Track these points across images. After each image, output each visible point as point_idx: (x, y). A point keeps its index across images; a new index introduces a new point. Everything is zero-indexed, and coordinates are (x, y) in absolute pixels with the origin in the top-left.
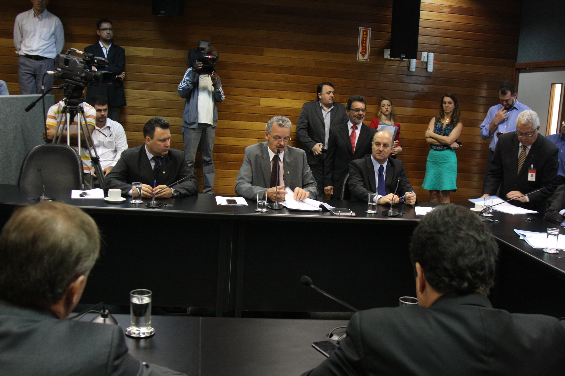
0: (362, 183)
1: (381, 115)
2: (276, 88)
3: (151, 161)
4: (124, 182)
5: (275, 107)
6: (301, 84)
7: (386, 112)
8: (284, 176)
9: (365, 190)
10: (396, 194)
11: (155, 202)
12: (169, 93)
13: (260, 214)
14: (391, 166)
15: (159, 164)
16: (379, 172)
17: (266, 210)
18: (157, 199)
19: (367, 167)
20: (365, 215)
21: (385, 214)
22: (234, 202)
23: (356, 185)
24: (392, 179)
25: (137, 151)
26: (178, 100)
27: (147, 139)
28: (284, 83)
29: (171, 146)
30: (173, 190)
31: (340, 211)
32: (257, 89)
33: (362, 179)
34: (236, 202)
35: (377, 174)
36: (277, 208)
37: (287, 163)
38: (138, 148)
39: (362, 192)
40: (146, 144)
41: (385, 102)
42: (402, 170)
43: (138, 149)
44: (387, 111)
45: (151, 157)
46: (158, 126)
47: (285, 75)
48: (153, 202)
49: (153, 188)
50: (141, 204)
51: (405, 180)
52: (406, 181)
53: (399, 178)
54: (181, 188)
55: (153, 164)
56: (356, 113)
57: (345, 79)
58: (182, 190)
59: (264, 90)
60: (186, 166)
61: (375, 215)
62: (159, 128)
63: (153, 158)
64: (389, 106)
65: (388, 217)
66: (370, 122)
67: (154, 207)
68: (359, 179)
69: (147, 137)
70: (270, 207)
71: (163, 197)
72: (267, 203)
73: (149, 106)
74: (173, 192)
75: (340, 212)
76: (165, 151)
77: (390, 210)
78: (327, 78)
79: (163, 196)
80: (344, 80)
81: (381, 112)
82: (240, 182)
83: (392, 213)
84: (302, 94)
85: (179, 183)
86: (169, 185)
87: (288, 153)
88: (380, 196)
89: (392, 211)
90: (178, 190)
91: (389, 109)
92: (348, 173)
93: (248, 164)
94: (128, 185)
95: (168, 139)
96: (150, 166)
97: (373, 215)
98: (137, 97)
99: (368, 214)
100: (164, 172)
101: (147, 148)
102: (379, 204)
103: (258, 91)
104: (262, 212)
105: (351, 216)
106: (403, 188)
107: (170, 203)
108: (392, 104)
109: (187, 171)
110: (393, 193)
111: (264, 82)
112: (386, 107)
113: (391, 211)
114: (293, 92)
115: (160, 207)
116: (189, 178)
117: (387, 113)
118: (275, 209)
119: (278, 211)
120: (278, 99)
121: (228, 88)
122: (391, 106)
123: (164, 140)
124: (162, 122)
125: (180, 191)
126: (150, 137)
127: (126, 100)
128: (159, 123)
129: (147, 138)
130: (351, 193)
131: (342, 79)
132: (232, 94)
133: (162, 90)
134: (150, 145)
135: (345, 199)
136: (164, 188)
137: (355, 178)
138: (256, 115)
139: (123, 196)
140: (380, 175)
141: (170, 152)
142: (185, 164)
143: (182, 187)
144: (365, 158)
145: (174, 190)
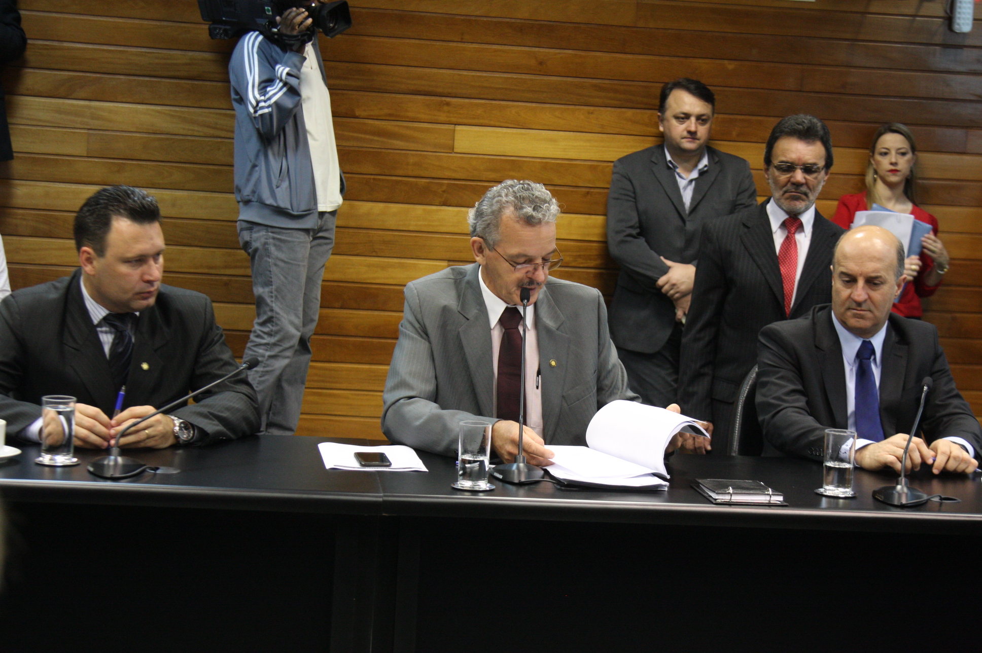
0: (802, 402)
1: (875, 180)
2: (508, 95)
3: (99, 329)
4: (8, 396)
5: (502, 158)
6: (590, 80)
7: (889, 174)
8: (539, 373)
9: (810, 421)
10: (917, 435)
11: (120, 460)
12: (153, 110)
13: (467, 498)
14: (899, 343)
15: (127, 340)
16: (857, 365)
17: (488, 485)
18: (125, 451)
19: (816, 347)
20: (815, 500)
21: (881, 498)
22: (382, 459)
23: (779, 406)
24: (902, 384)
25: (54, 295)
26: (181, 132)
27: (85, 255)
28: (533, 77)
29: (165, 281)
30: (177, 422)
31: (733, 488)
32: (444, 99)
33: (800, 387)
34: (389, 462)
35: (851, 370)
36: (523, 479)
37: (548, 330)
38: (58, 285)
39: (802, 431)
40: (83, 272)
41: (892, 141)
42: (937, 357)
43: (56, 288)
44: (894, 171)
45: (101, 317)
46: (120, 214)
47: (537, 49)
48: (115, 461)
49: (111, 417)
50: (74, 469)
51: (946, 389)
52: (948, 392)
53: (928, 380)
54: (205, 416)
55: (107, 339)
56: (783, 178)
57: (736, 63)
58: (206, 421)
59: (467, 101)
60: (218, 344)
61: (847, 501)
62: (125, 219)
63: (106, 320)
64: (903, 154)
65: (892, 508)
66: (836, 203)
67: (117, 475)
68: (791, 387)
69: (85, 248)
70: (501, 477)
71: (142, 445)
72: (491, 463)
73: (85, 155)
74: (177, 428)
75: (731, 491)
76: (144, 295)
77: (899, 487)
78: (675, 59)
79: (144, 440)
80: (730, 66)
81: (876, 172)
82: (397, 398)
83: (907, 494)
84: (592, 113)
85: (197, 399)
86: (165, 405)
87: (549, 301)
88: (861, 442)
89: (905, 490)
90: (195, 423)
91: (903, 164)
92: (752, 367)
93: (415, 336)
94: (27, 407)
95: (156, 256)
96: (99, 345)
97: (841, 501)
98: (45, 121)
99: (824, 499)
100: (145, 366)
101: (86, 286)
102: (859, 469)
103: (448, 104)
104: (474, 492)
105: (769, 505)
106: (938, 415)
107: (170, 464)
108: (913, 149)
109: (221, 360)
110: (907, 431)
111: (465, 73)
112: (893, 157)
113: (902, 488)
114: (563, 106)
115: (136, 478)
116: (231, 382)
117: (894, 179)
118: (516, 481)
119: (526, 488)
120: (515, 131)
121: (350, 92)
122: (909, 156)
123: (141, 260)
124: (134, 201)
125: (201, 426)
126: (95, 250)
127: (11, 132)
128: (125, 204)
129: (85, 251)
130: (764, 433)
131: (726, 62)
132: (363, 114)
133: (129, 100)
134: (94, 276)
135: (743, 450)
136: (144, 418)
137: (775, 384)
138: (442, 184)
139: (10, 440)
140: (863, 374)
141: (161, 299)
142: (216, 339)
143: (209, 412)
144: (810, 317)
145: (181, 423)
